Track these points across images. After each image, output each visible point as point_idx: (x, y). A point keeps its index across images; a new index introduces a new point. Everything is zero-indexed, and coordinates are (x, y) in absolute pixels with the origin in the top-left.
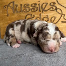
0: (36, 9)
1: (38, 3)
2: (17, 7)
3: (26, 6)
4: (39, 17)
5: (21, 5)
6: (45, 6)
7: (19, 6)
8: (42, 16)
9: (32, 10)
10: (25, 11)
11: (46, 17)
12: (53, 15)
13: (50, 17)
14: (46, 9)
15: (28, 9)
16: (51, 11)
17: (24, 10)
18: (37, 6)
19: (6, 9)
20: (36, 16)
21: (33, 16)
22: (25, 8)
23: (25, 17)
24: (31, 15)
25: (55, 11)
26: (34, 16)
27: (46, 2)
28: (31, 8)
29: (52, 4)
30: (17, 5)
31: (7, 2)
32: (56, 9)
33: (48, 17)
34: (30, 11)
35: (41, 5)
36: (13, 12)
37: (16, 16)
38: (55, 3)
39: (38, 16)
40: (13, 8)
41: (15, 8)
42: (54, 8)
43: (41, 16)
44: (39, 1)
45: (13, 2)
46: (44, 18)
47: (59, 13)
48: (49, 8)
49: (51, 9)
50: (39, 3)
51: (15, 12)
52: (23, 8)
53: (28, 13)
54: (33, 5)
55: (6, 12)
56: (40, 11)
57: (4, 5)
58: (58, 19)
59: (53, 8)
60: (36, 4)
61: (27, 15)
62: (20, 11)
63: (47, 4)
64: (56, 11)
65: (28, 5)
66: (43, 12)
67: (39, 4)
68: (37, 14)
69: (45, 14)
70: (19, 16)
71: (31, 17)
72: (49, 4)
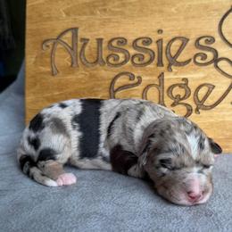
0: (147, 58)
1: (155, 37)
3: (114, 43)
4: (157, 83)
5: (100, 41)
6: (178, 48)
7: (93, 44)
8: (165, 81)
9: (136, 60)
10: (111, 60)
11: (180, 86)
12: (204, 78)
13: (192, 85)
14: (181, 58)
15: (121, 57)
16: (197, 67)
17: (108, 58)
18: (153, 47)
19: (49, 50)
20: (146, 79)
21: (136, 80)
22: (111, 52)
23: (110, 81)
24: (132, 77)
25: (212, 65)
26: (139, 78)
27: (183, 35)
28: (132, 52)
29: (202, 42)
30: (85, 41)
31: (54, 30)
32: (216, 60)
33: (186, 84)
34: (129, 63)
35: (165, 45)
36: (72, 63)
37: (80, 77)
38: (213, 40)
39: (155, 79)
40: (72, 49)
41: (79, 50)
43: (163, 79)
44: (160, 31)
45: (75, 30)
47: (223, 73)
48: (190, 56)
49: (199, 60)
50: (160, 36)
51: (79, 62)
52: (105, 53)
53: (120, 69)
54: (140, 43)
55: (48, 60)
56: (160, 63)
57: (45, 37)
59: (204, 57)
60: (148, 41)
61: (116, 74)
62: (96, 62)
63: (185, 41)
65: (123, 41)
66: (169, 69)
67: (160, 41)
68: (151, 75)
69: (176, 74)
70: (92, 76)
71: (131, 82)
72: (191, 42)
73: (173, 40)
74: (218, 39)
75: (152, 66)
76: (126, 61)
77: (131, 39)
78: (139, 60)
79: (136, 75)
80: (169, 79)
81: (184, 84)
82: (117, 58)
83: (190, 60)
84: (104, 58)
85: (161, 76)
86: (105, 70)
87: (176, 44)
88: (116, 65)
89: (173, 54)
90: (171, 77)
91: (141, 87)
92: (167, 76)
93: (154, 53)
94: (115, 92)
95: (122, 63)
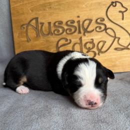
0: (73, 30)
1: (76, 20)
2: (43, 28)
3: (57, 24)
4: (79, 42)
5: (50, 23)
6: (87, 24)
7: (46, 25)
8: (83, 41)
9: (68, 32)
10: (56, 32)
11: (90, 43)
12: (101, 38)
13: (96, 42)
14: (89, 29)
15: (61, 30)
16: (97, 33)
17: (54, 32)
18: (76, 24)
19: (25, 30)
20: (73, 41)
21: (69, 41)
22: (55, 28)
23: (56, 43)
24: (67, 40)
25: (104, 32)
26: (70, 40)
27: (90, 18)
28: (66, 27)
29: (99, 21)
30: (42, 24)
31: (26, 19)
32: (106, 29)
33: (93, 42)
34: (65, 33)
35: (81, 23)
36: (37, 35)
37: (41, 42)
38: (104, 20)
39: (78, 40)
40: (36, 28)
41: (40, 28)
42: (103, 27)
43: (82, 40)
44: (78, 17)
45: (37, 19)
46: (86, 43)
47: (109, 35)
48: (94, 28)
49: (98, 29)
50: (78, 19)
51: (40, 35)
52: (53, 29)
53: (61, 36)
54: (69, 23)
55: (25, 34)
56: (80, 32)
57: (22, 23)
58: (109, 45)
59: (100, 28)
60: (73, 22)
61: (59, 39)
62: (48, 34)
63: (91, 21)
64: (106, 32)
65: (61, 23)
66: (84, 35)
67: (79, 22)
68: (76, 38)
69: (88, 37)
70: (47, 41)
71: (66, 43)
73: (85, 20)
74: (106, 19)
75: (76, 34)
76: (63, 33)
77: (64, 21)
78: (70, 31)
79: (68, 38)
81: (92, 42)
83: (93, 30)
84: (53, 32)
85: (81, 39)
86: (54, 37)
87: (87, 22)
88: (58, 35)
89: (85, 27)
90: (86, 39)
92: (83, 38)
93: (76, 28)
94: (59, 48)
95: (61, 34)
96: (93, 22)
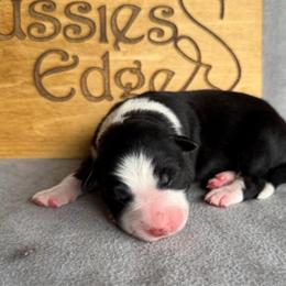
0: (85, 29)
3: (38, 8)
4: (100, 65)
6: (126, 19)
7: (6, 7)
8: (111, 64)
9: (70, 33)
11: (131, 70)
12: (161, 62)
13: (147, 71)
14: (130, 33)
15: (49, 27)
17: (29, 29)
18: (93, 15)
20: (84, 60)
21: (71, 60)
22: (33, 20)
23: (33, 61)
24: (65, 56)
25: (172, 44)
26: (75, 58)
27: (133, 2)
28: (64, 20)
29: (158, 13)
32: (176, 38)
33: (139, 69)
34: (60, 36)
35: (109, 14)
38: (171, 12)
39: (97, 60)
42: (168, 32)
43: (108, 61)
46: (121, 71)
47: (185, 56)
48: (144, 31)
49: (154, 36)
52: (25, 21)
53: (47, 45)
56: (103, 38)
59: (161, 33)
60: (86, 7)
61: (42, 51)
62: (12, 34)
63: (136, 10)
64: (176, 47)
66: (116, 47)
67: (102, 9)
69: (125, 53)
71: (64, 63)
73: (120, 8)
74: (178, 10)
75: (93, 41)
76: (55, 34)
77: (61, 3)
78: (75, 33)
79: (70, 53)
80: (116, 61)
81: (136, 69)
82: (42, 29)
83: (142, 37)
84: (24, 28)
85: (105, 56)
86: (26, 45)
87: (125, 14)
88: (41, 39)
89: (121, 26)
90: (119, 59)
91: (77, 71)
92: (113, 56)
93: (94, 24)
94: (41, 76)
95: (50, 37)
96: (144, 13)
